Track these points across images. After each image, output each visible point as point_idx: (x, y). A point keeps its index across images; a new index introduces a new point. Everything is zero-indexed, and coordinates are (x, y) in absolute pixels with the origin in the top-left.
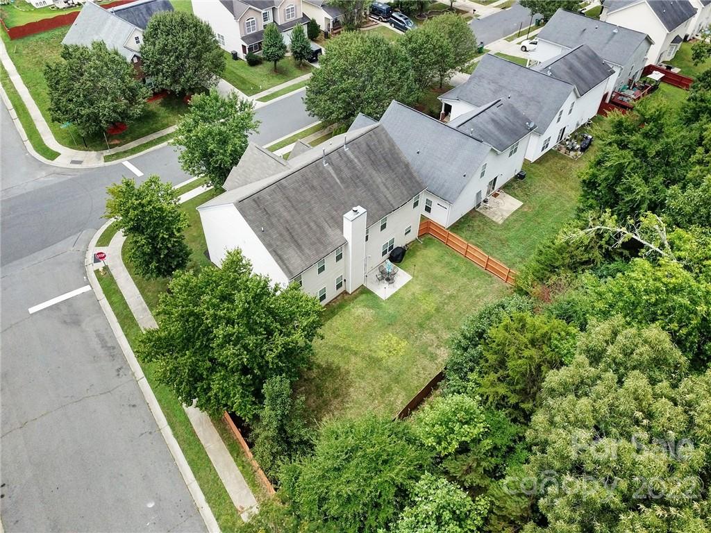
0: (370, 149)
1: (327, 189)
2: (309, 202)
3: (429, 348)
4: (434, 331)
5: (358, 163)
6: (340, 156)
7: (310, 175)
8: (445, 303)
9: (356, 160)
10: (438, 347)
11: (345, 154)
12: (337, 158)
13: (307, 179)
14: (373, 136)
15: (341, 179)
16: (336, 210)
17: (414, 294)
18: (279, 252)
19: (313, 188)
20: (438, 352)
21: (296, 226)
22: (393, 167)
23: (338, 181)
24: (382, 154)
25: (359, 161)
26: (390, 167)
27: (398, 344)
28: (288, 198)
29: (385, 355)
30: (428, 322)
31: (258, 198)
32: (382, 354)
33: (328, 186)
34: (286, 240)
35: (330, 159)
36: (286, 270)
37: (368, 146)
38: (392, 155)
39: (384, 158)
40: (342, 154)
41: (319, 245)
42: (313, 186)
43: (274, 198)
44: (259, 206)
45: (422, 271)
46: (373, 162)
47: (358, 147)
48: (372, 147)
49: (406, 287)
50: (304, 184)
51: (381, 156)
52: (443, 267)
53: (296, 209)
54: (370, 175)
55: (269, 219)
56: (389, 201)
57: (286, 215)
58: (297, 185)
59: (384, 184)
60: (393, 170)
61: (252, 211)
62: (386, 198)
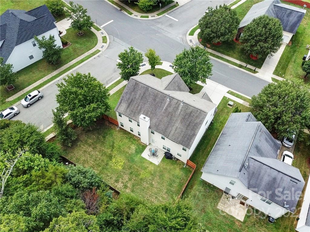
1: (158, 106)
3: (121, 179)
5: (179, 113)
12: (175, 103)
13: (157, 96)
18: (122, 101)
20: (120, 183)
21: (135, 102)
28: (144, 93)
29: (114, 161)
31: (138, 84)
34: (128, 101)
35: (172, 100)
36: (117, 107)
37: (191, 112)
38: (195, 125)
39: (190, 122)
40: (178, 104)
41: (133, 113)
42: (155, 99)
43: (141, 89)
44: (135, 85)
45: (164, 169)
46: (184, 118)
47: (187, 109)
48: (191, 114)
49: (151, 163)
50: (154, 96)
51: (190, 120)
52: (170, 179)
53: (142, 98)
54: (177, 120)
55: (132, 91)
56: (169, 133)
57: (138, 96)
58: (152, 94)
59: (177, 128)
60: (187, 129)
61: (132, 85)
62: (170, 132)
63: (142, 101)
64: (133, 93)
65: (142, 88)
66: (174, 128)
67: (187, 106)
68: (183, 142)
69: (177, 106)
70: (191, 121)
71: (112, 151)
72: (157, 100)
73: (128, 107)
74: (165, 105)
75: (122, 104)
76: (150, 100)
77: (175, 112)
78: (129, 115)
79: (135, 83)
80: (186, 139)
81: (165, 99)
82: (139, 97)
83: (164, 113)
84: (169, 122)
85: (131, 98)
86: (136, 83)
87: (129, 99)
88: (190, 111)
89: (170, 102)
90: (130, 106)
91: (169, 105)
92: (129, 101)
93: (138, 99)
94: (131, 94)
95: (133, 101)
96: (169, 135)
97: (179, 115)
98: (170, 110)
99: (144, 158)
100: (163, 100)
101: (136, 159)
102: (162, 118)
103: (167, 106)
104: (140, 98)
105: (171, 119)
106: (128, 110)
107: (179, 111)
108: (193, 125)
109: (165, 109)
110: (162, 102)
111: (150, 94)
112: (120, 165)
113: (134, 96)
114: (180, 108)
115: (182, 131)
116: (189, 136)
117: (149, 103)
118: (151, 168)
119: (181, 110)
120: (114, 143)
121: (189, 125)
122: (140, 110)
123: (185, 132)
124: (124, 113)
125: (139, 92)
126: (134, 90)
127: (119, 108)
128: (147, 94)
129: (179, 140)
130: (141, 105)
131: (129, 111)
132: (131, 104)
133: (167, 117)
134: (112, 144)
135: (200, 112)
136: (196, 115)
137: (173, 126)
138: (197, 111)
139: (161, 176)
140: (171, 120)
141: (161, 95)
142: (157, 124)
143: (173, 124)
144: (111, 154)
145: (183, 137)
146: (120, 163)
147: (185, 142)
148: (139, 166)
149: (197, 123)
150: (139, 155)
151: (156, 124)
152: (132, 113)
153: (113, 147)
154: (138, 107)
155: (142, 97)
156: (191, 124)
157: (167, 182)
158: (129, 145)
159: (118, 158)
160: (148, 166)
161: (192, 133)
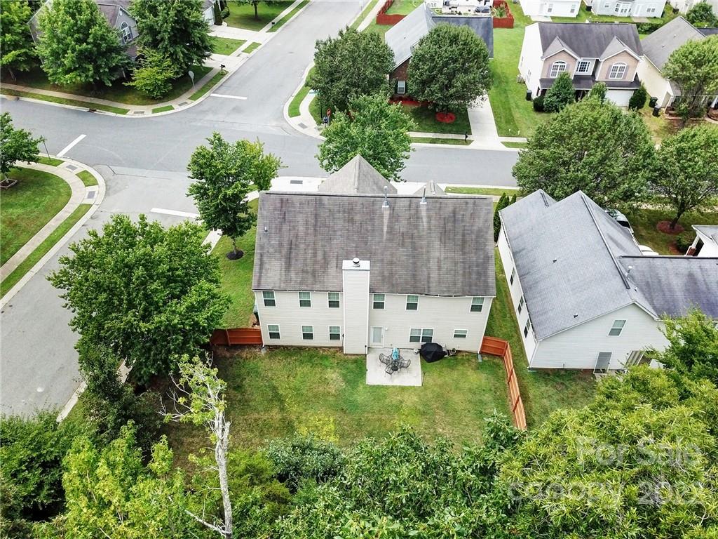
0: (454, 216)
1: (367, 230)
2: (334, 231)
5: (426, 225)
6: (410, 206)
7: (359, 207)
11: (418, 206)
12: (404, 206)
13: (352, 209)
14: (470, 206)
15: (391, 230)
17: (401, 402)
18: (265, 258)
21: (302, 246)
22: (467, 250)
23: (385, 229)
25: (429, 222)
26: (463, 247)
31: (287, 200)
33: (370, 228)
34: (280, 252)
35: (395, 203)
36: (257, 278)
37: (454, 213)
38: (477, 236)
39: (464, 235)
40: (414, 206)
41: (310, 276)
42: (352, 219)
43: (303, 208)
44: (282, 207)
45: (441, 386)
46: (445, 232)
47: (440, 207)
48: (457, 216)
49: (403, 389)
50: (344, 212)
51: (461, 231)
52: (470, 402)
53: (315, 230)
54: (429, 243)
55: (281, 224)
56: (428, 282)
57: (301, 230)
58: (336, 209)
59: (439, 261)
60: (464, 254)
61: (271, 208)
62: (429, 277)
63: (320, 237)
64: (285, 228)
65: (306, 206)
66: (433, 265)
67: (437, 202)
68: (470, 286)
69: (413, 212)
70: (464, 230)
71: (282, 409)
72: (357, 218)
73: (288, 265)
74: (382, 221)
75: (267, 266)
76: (340, 224)
77: (416, 226)
78: (301, 283)
79: (278, 201)
80: (474, 276)
81: (377, 207)
82: (307, 229)
83: (390, 240)
84: (414, 257)
85: (286, 239)
86: (282, 200)
87: (281, 244)
88: (450, 209)
89: (392, 209)
90: (293, 261)
91: (394, 217)
92: (285, 251)
93: (307, 234)
94: (280, 230)
95: (296, 245)
96: (429, 287)
97: (430, 229)
98: (402, 226)
99: (378, 386)
100: (373, 212)
101: (361, 397)
102: (392, 255)
103: (390, 222)
104: (311, 231)
105: (414, 249)
106: (293, 275)
107: (425, 220)
108: (474, 237)
109: (387, 232)
110: (372, 219)
111: (331, 213)
112: (328, 434)
113: (292, 232)
114: (424, 213)
115: (456, 264)
116: (477, 266)
117: (339, 233)
118: (410, 400)
119: (429, 217)
120: (274, 389)
121: (464, 242)
122: (325, 258)
123: (463, 262)
124: (283, 286)
125: (300, 219)
126: (284, 218)
127: (263, 280)
128: (324, 214)
129: (459, 285)
130: (322, 246)
131: (297, 274)
132: (293, 255)
133: (403, 246)
134: (270, 394)
135: (474, 203)
136: (468, 214)
137: (428, 260)
138: (467, 203)
139: (446, 406)
140: (416, 250)
141: (362, 204)
142: (386, 273)
143: (425, 257)
144: (283, 420)
145: (464, 275)
146: (326, 428)
147: (476, 285)
148: (380, 411)
149: (480, 230)
150: (361, 387)
151: (383, 276)
152: (305, 275)
153: (277, 399)
154: (315, 255)
155: (315, 226)
156: (468, 238)
157: (469, 411)
158: (318, 376)
159: (312, 418)
160: (399, 398)
161: (482, 257)
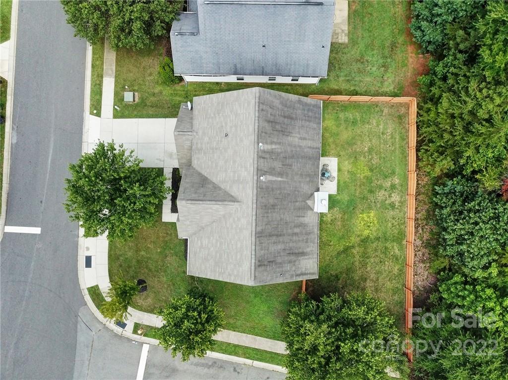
0: (272, 122)
1: (280, 194)
2: (281, 220)
3: (387, 202)
4: (380, 187)
5: (277, 146)
6: (264, 158)
7: (264, 200)
8: (371, 159)
9: (274, 147)
10: (390, 196)
11: (264, 151)
12: (264, 162)
13: (266, 206)
14: (264, 107)
15: (280, 174)
16: (296, 202)
17: (348, 172)
18: (299, 272)
19: (274, 206)
20: (392, 199)
21: (291, 245)
22: (294, 116)
23: (279, 179)
24: (281, 116)
25: (276, 143)
26: (292, 118)
27: (369, 217)
28: (271, 235)
29: (368, 231)
30: (372, 184)
31: (259, 261)
32: (366, 232)
33: (279, 192)
34: (295, 261)
35: (261, 170)
36: (311, 276)
40: (264, 155)
44: (264, 265)
45: (337, 145)
46: (282, 131)
47: (266, 133)
48: (271, 120)
49: (339, 170)
50: (267, 213)
51: (282, 119)
54: (289, 145)
55: (276, 264)
56: (313, 148)
57: (280, 247)
58: (265, 219)
59: (301, 138)
63: (285, 231)
64: (279, 260)
65: (264, 245)
66: (304, 143)
67: (261, 135)
72: (272, 201)
73: (303, 254)
74: (274, 181)
75: (303, 270)
76: (276, 216)
77: (278, 154)
79: (260, 269)
81: (264, 186)
82: (279, 242)
83: (287, 175)
85: (286, 258)
86: (259, 266)
87: (290, 262)
88: (266, 124)
89: (264, 173)
90: (301, 251)
91: (271, 171)
92: (293, 258)
93: (283, 242)
94: (280, 263)
95: (290, 250)
97: (280, 143)
98: (278, 165)
99: (337, 186)
100: (267, 188)
101: (345, 198)
102: (297, 174)
103: (275, 175)
106: (308, 250)
109: (282, 177)
110: (273, 190)
111: (268, 223)
114: (268, 147)
117: (282, 216)
118: (347, 166)
119: (272, 143)
121: (289, 117)
122: (299, 226)
126: (272, 262)
127: (312, 271)
128: (269, 229)
130: (291, 229)
131: (308, 247)
132: (296, 251)
137: (300, 147)
138: (262, 110)
140: (293, 156)
141: (262, 197)
143: (298, 149)
144: (359, 245)
145: (309, 121)
146: (366, 219)
147: (315, 113)
148: (355, 186)
149: (282, 103)
150: (338, 197)
151: (309, 181)
153: (346, 250)
158: (329, 226)
159: (359, 228)
